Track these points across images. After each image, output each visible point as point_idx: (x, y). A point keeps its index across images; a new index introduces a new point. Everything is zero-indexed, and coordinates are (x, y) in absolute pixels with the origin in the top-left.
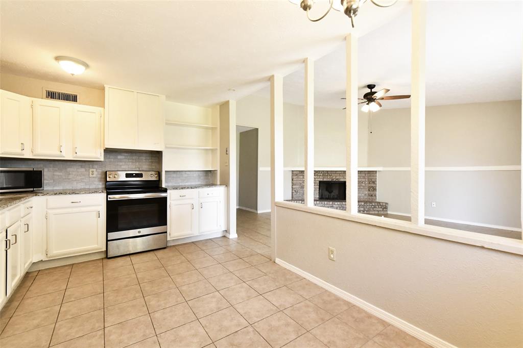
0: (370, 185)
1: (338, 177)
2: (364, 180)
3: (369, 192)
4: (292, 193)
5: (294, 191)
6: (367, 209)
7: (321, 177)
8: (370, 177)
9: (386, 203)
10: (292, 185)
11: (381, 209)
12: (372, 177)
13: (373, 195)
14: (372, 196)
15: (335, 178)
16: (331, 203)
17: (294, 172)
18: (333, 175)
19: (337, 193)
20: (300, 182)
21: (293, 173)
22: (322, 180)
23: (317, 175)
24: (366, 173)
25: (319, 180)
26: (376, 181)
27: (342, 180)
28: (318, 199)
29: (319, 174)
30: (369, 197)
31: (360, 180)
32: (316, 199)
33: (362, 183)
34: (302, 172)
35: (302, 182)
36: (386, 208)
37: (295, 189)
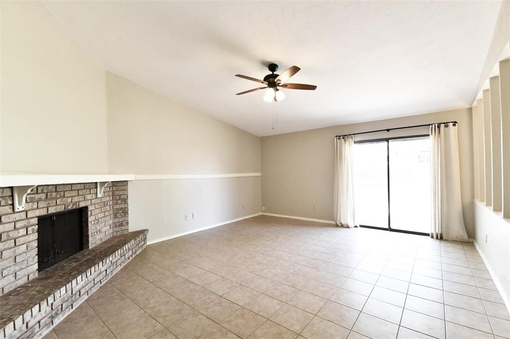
0: (117, 207)
1: (76, 199)
2: (109, 198)
3: (116, 220)
7: (41, 204)
8: (117, 193)
9: (147, 230)
11: (143, 242)
12: (121, 193)
13: (124, 223)
14: (121, 225)
15: (69, 202)
18: (66, 194)
22: (43, 212)
23: (33, 200)
25: (38, 213)
26: (127, 198)
27: (82, 205)
28: (37, 275)
29: (37, 196)
30: (116, 229)
31: (104, 199)
32: (31, 277)
33: (107, 205)
36: (146, 238)
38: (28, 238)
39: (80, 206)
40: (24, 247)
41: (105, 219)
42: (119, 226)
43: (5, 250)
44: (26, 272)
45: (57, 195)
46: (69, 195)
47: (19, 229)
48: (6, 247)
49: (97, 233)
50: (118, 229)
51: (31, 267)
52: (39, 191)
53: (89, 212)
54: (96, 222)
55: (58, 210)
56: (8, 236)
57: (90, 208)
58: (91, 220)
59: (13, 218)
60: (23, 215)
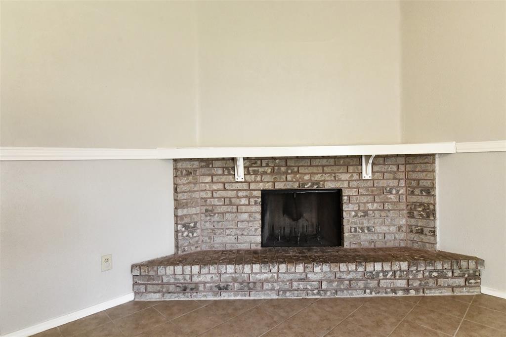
0: (414, 199)
1: (317, 177)
2: (395, 183)
3: (413, 222)
4: (177, 232)
5: (180, 227)
6: (416, 284)
7: (266, 178)
8: (414, 176)
9: (479, 262)
10: (176, 208)
11: (461, 281)
12: (419, 176)
13: (426, 230)
14: (421, 232)
15: (307, 180)
16: (300, 268)
17: (179, 165)
18: (302, 170)
19: (314, 220)
20: (203, 195)
21: (176, 169)
22: (269, 186)
23: (256, 173)
25: (261, 186)
26: (433, 187)
27: (331, 185)
28: (259, 247)
29: (261, 170)
30: (412, 236)
31: (382, 184)
32: (254, 247)
33: (390, 192)
34: (208, 162)
35: (210, 195)
36: (476, 276)
37: (186, 220)
38: (249, 209)
39: (326, 187)
40: (245, 216)
41: (383, 214)
42: (417, 233)
43: (228, 212)
44: (247, 239)
45: (287, 169)
46: (307, 171)
47: (241, 198)
48: (229, 210)
49: (363, 231)
50: (416, 237)
51: (254, 239)
52: (264, 164)
53: (345, 198)
54: (361, 214)
55: (289, 187)
56: (231, 201)
57: (346, 193)
58: (348, 209)
59: (235, 186)
60: (245, 186)
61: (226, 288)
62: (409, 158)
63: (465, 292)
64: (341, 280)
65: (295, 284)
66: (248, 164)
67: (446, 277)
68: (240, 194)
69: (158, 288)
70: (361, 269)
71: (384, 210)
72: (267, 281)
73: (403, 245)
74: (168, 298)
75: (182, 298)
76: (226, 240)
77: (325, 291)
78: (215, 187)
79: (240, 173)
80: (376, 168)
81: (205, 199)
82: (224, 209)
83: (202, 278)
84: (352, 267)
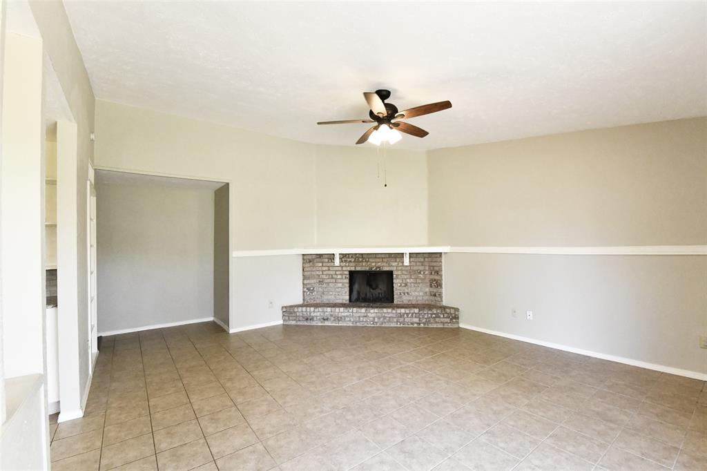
0: (432, 277)
1: (379, 264)
2: (422, 268)
3: (432, 290)
4: (304, 292)
5: (305, 289)
6: (424, 320)
7: (351, 264)
8: (432, 264)
9: (457, 310)
10: (303, 280)
11: (448, 320)
12: (434, 264)
13: (437, 294)
14: (435, 295)
15: (373, 265)
16: (363, 310)
17: (305, 258)
18: (371, 260)
20: (318, 273)
21: (303, 259)
22: (353, 269)
23: (346, 261)
24: (427, 255)
25: (349, 269)
26: (441, 271)
27: (387, 269)
28: (347, 301)
29: (349, 260)
30: (431, 298)
31: (415, 268)
32: (344, 302)
33: (420, 273)
34: (320, 256)
35: (321, 273)
36: (456, 317)
37: (308, 286)
38: (342, 281)
39: (385, 270)
40: (340, 285)
41: (416, 285)
42: (433, 296)
43: (331, 283)
44: (342, 297)
45: (363, 260)
46: (373, 261)
47: (338, 275)
48: (331, 281)
49: (405, 294)
50: (433, 298)
51: (345, 298)
52: (350, 257)
53: (394, 276)
54: (403, 285)
55: (364, 269)
56: (332, 277)
57: (395, 273)
58: (397, 283)
59: (335, 268)
60: (340, 268)
61: (327, 319)
62: (430, 254)
63: (450, 326)
64: (385, 318)
65: (361, 319)
66: (342, 256)
67: (439, 317)
68: (337, 273)
69: (295, 318)
70: (394, 312)
71: (416, 283)
72: (347, 316)
73: (427, 303)
74: (299, 323)
75: (306, 323)
76: (330, 297)
77: (377, 323)
78: (324, 269)
79: (337, 261)
80: (412, 259)
81: (319, 275)
82: (329, 281)
83: (315, 314)
84: (390, 310)
